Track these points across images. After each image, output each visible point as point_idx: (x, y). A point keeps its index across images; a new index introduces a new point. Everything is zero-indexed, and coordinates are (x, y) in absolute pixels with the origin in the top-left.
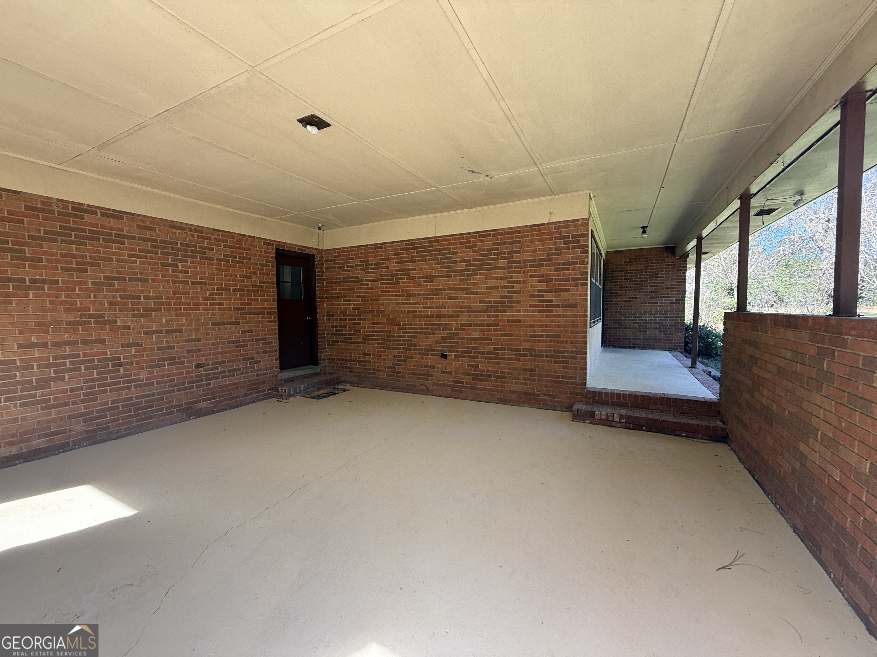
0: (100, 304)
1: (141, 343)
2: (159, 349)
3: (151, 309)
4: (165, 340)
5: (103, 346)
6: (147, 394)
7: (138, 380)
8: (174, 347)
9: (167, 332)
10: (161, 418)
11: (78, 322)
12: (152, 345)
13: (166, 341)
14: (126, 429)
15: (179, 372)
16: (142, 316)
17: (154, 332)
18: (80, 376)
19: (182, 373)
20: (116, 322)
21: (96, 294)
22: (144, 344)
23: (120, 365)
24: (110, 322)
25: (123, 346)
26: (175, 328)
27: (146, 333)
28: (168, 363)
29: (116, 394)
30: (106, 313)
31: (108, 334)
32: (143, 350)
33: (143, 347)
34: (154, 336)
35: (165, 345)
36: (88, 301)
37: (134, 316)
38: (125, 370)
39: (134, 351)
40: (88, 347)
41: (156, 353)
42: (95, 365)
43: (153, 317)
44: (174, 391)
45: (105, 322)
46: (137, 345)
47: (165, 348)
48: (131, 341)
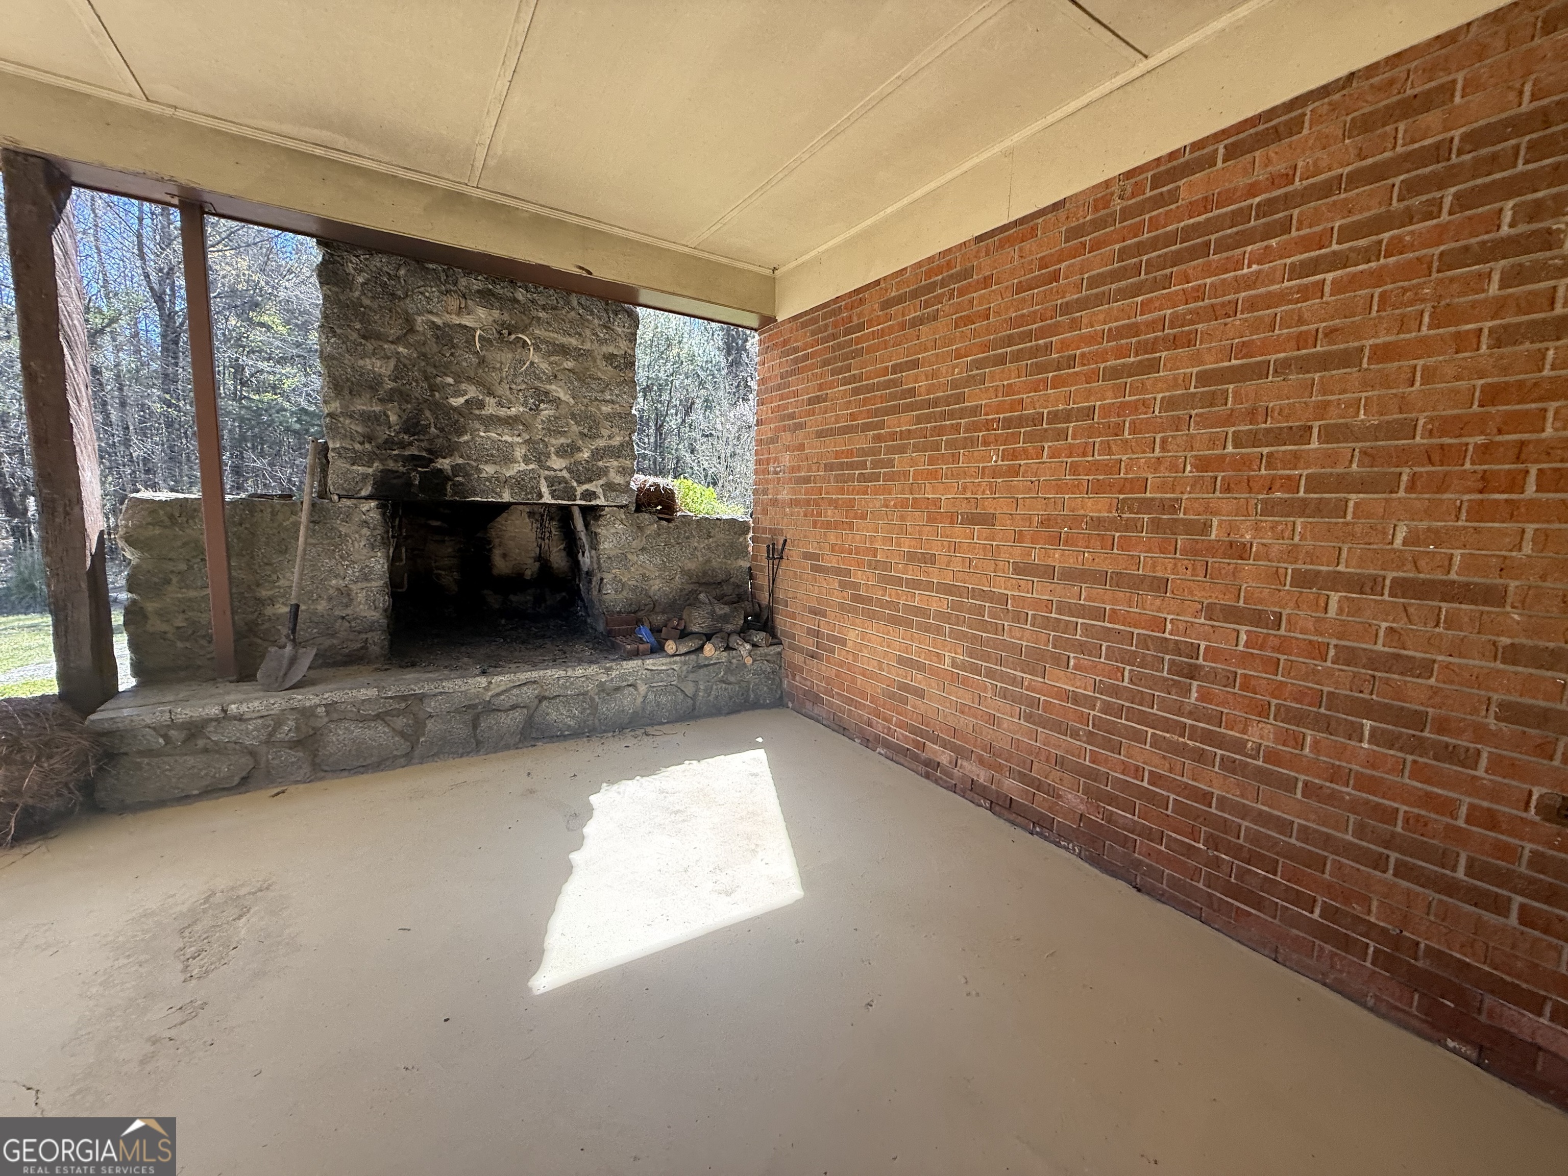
0: (1173, 467)
1: (1274, 613)
2: (1348, 656)
3: (1345, 483)
4: (1384, 625)
5: (1158, 602)
6: (1261, 812)
7: (1239, 746)
8: (1427, 668)
9: (1402, 587)
10: (1295, 932)
11: (1112, 521)
12: (1318, 632)
13: (1391, 630)
14: (1174, 883)
15: (1428, 795)
16: (1303, 508)
17: (1336, 581)
18: (1093, 668)
19: (1447, 807)
20: (1206, 527)
21: (1168, 437)
22: (1289, 621)
23: (1192, 673)
24: (1190, 527)
25: (1210, 611)
26: (1453, 576)
27: (1303, 580)
28: (1373, 730)
29: (1164, 757)
30: (1185, 496)
31: (1175, 565)
32: (1277, 642)
33: (1282, 632)
34: (1335, 597)
35: (1379, 647)
36: (1143, 460)
37: (1269, 508)
38: (1204, 696)
39: (1245, 637)
40: (1122, 594)
41: (1329, 673)
42: (1131, 650)
43: (1349, 517)
44: (1380, 863)
45: (1173, 527)
46: (1257, 618)
47: (1375, 662)
48: (1241, 603)
